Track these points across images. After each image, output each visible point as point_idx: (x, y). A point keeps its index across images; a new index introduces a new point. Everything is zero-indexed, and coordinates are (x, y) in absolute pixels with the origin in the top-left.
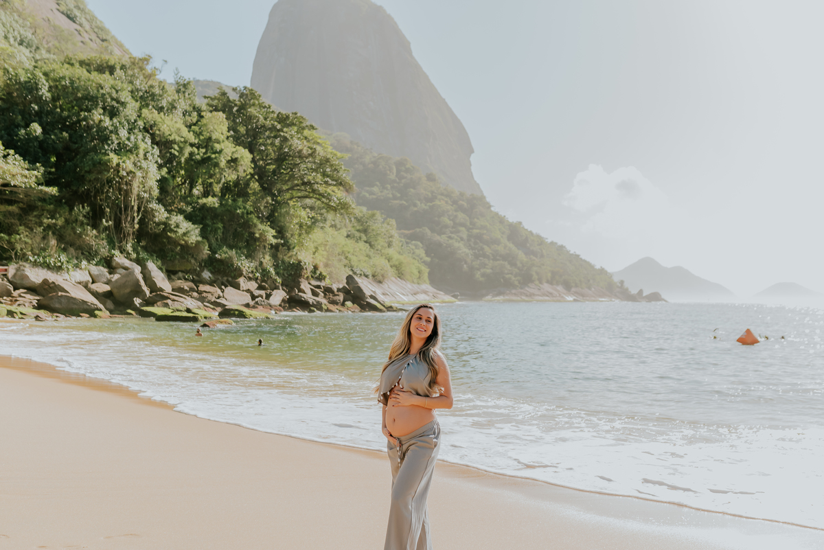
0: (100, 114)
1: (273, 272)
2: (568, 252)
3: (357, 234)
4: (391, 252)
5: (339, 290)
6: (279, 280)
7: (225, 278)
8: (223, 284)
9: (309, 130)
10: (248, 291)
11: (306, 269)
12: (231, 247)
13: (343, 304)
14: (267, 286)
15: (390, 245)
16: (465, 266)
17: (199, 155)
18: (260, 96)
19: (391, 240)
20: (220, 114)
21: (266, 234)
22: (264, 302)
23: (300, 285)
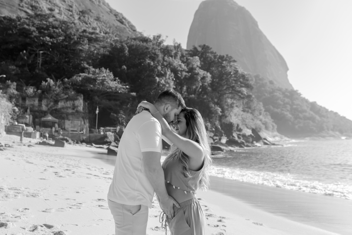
0: (149, 60)
1: (220, 128)
2: (339, 115)
3: (247, 109)
4: (261, 117)
5: (249, 136)
6: (223, 132)
9: (233, 62)
10: (211, 137)
11: (234, 126)
13: (252, 143)
14: (218, 135)
15: (260, 114)
17: (188, 76)
18: (211, 48)
19: (261, 111)
20: (197, 57)
21: (217, 110)
22: (219, 142)
23: (233, 134)
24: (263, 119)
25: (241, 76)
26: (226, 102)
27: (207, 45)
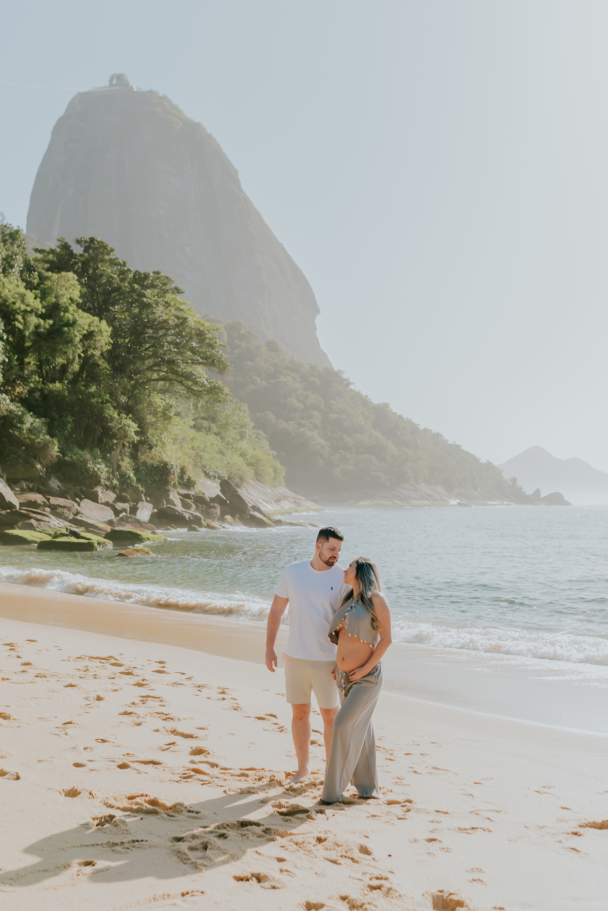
1: (135, 478)
3: (205, 424)
4: (243, 445)
5: (212, 500)
6: (141, 489)
7: (78, 488)
8: (77, 495)
9: (173, 293)
10: (107, 504)
11: (174, 474)
12: (82, 447)
13: (222, 519)
14: (129, 497)
15: (242, 436)
17: (45, 328)
18: (112, 250)
19: (244, 429)
20: (71, 275)
21: (127, 428)
22: (130, 517)
23: (169, 495)
24: (250, 452)
25: (193, 332)
26: (150, 404)
27: (99, 239)
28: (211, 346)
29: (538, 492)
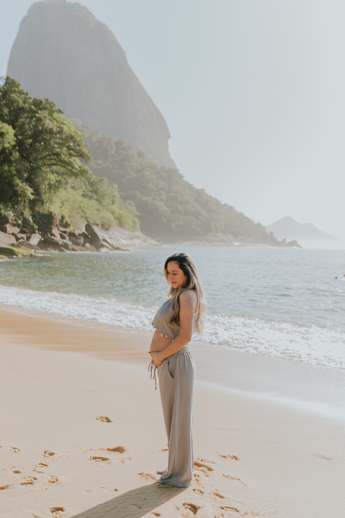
1: (31, 221)
2: (235, 211)
3: (90, 194)
4: (114, 207)
5: (80, 235)
6: (35, 227)
9: (58, 113)
10: (13, 234)
11: (56, 219)
13: (83, 245)
14: (27, 231)
15: (113, 202)
16: (164, 219)
18: (19, 85)
19: (114, 198)
21: (26, 191)
22: (25, 242)
23: (52, 231)
24: (118, 211)
25: (68, 136)
26: (46, 179)
28: (79, 145)
29: (284, 240)
